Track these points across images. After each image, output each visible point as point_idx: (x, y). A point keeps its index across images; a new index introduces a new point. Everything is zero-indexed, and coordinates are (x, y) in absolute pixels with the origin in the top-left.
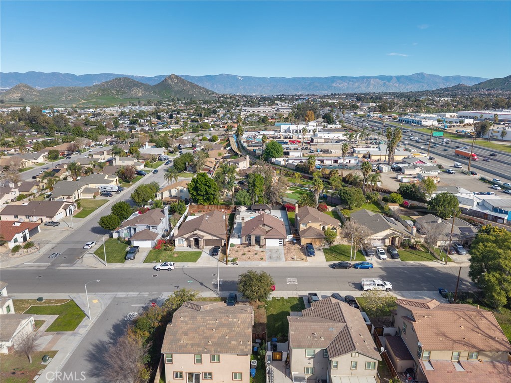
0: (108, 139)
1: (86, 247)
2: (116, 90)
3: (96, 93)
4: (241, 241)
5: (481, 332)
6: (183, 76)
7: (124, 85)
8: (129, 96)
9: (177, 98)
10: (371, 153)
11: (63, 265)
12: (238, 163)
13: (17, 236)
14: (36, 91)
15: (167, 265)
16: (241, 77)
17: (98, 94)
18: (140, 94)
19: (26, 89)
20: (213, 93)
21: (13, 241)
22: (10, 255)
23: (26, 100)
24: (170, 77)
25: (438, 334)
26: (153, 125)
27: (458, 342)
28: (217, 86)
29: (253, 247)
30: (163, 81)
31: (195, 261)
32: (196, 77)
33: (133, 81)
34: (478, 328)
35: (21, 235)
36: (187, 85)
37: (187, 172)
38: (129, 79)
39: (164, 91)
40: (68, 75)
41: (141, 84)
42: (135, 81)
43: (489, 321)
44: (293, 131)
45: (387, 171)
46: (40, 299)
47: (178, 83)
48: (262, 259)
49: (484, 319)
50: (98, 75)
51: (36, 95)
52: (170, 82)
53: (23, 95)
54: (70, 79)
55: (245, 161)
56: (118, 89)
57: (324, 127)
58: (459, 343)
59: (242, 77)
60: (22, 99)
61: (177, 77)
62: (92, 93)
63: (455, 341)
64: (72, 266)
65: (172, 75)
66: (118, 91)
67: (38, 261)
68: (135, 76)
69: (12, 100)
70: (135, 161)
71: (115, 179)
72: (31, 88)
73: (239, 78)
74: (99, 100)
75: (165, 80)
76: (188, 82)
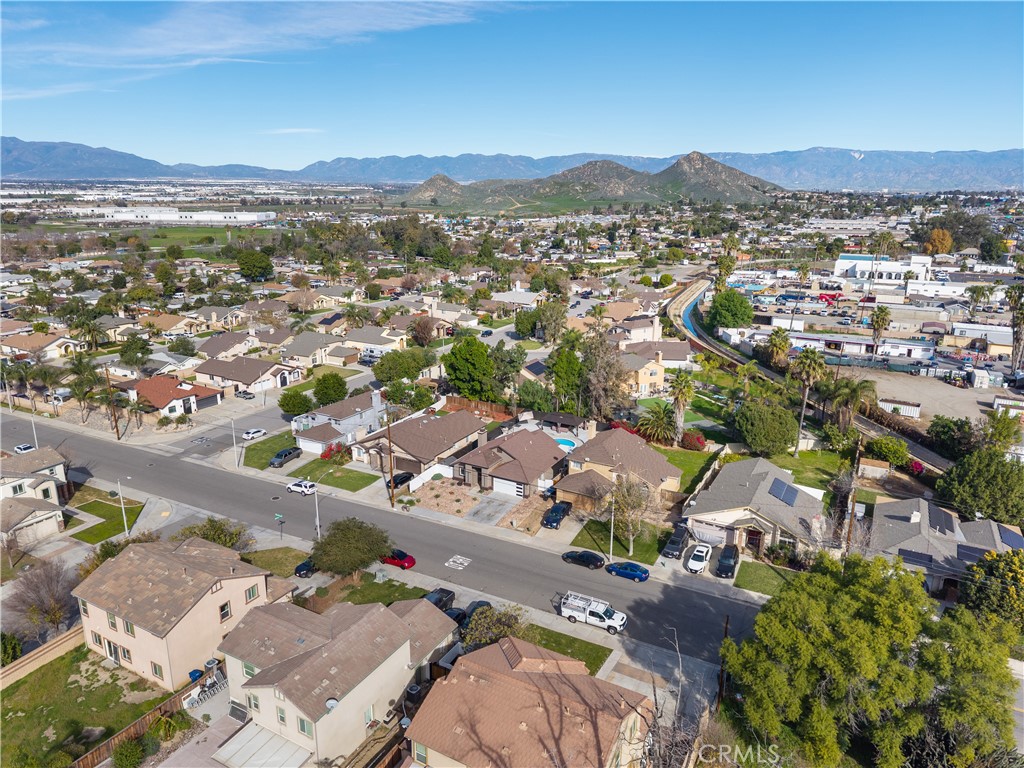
0: (481, 273)
1: (245, 436)
2: (583, 184)
3: (547, 190)
4: (454, 473)
5: (554, 751)
6: (717, 154)
7: (600, 174)
8: (600, 196)
9: (690, 200)
10: (990, 339)
11: (195, 455)
12: (629, 331)
13: (174, 403)
14: (457, 186)
15: (301, 486)
16: (861, 152)
17: (550, 191)
18: (621, 193)
19: (444, 184)
20: (775, 189)
21: (167, 408)
22: (154, 429)
23: (439, 203)
24: (688, 158)
25: (461, 719)
26: (588, 250)
27: (486, 750)
28: (800, 174)
29: (467, 488)
30: (673, 166)
31: (354, 489)
32: (757, 155)
33: (619, 166)
34: (557, 741)
35: (181, 402)
36: (721, 172)
37: (534, 339)
38: (611, 162)
39: (669, 186)
40: (521, 158)
41: (632, 172)
42: (621, 166)
43: (597, 736)
44: (863, 274)
45: (985, 386)
46: (113, 494)
47: (702, 169)
48: (459, 511)
49: (590, 729)
50: (569, 156)
51: (456, 194)
52: (686, 167)
53: (437, 193)
54: (522, 165)
55: (651, 329)
56: (587, 183)
57: (962, 270)
58: (486, 754)
59: (864, 152)
60: (434, 201)
61: (702, 156)
62: (541, 191)
63: (480, 746)
64: (202, 459)
65: (694, 152)
66: (585, 187)
67: (175, 444)
68: (634, 158)
69: (421, 203)
70: (464, 311)
71: (398, 339)
72: (450, 182)
73: (857, 155)
74: (545, 204)
75: (678, 164)
76: (724, 166)
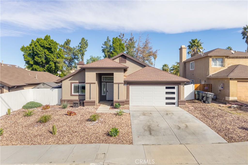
4: (61, 95)
